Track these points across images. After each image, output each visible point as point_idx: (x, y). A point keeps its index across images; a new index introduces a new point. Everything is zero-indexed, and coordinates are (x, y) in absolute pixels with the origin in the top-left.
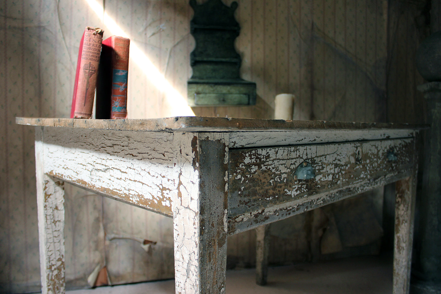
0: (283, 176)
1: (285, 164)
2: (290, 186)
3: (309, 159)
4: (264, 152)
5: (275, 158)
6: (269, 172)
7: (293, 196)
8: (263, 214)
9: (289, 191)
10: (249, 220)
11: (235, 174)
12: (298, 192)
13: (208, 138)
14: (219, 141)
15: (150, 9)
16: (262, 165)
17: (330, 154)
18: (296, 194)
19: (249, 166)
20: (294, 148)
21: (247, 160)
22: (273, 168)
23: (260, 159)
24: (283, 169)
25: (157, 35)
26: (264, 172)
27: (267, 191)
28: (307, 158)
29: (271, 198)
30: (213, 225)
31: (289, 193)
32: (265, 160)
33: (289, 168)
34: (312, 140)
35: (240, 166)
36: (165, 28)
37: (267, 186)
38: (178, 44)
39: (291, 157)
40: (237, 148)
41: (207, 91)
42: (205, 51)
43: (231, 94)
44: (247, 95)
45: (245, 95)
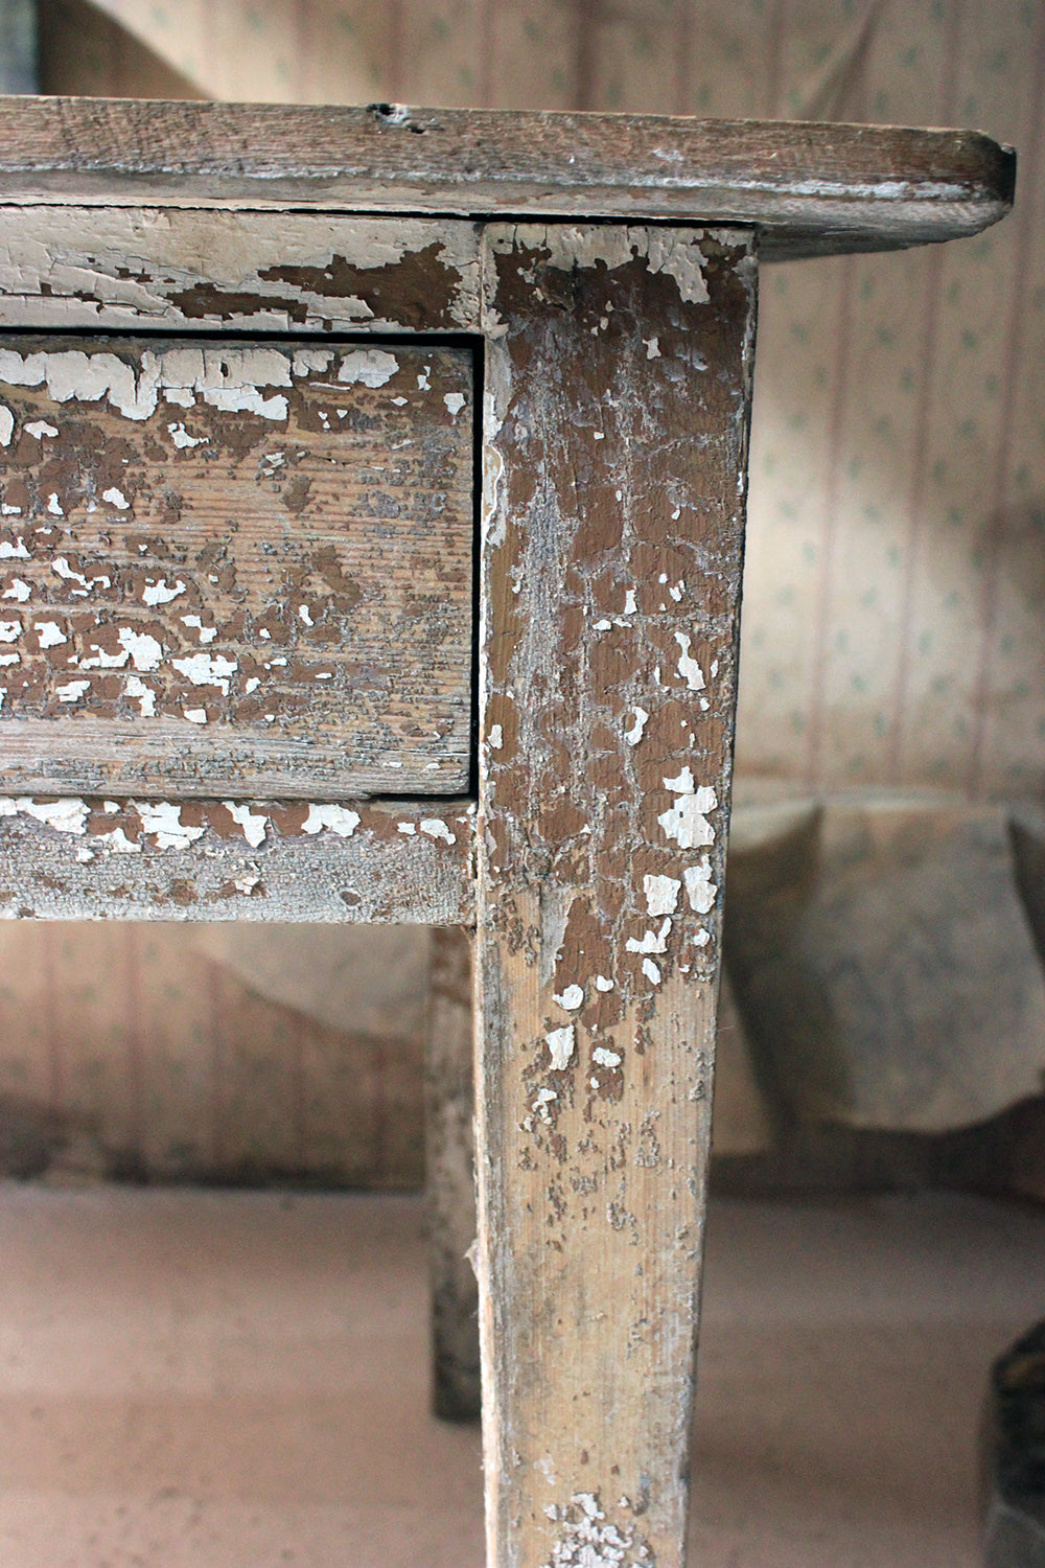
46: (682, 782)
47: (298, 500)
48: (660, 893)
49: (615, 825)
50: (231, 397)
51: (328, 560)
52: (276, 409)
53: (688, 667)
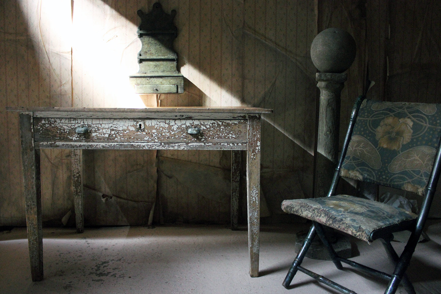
0: (66, 130)
1: (67, 125)
2: (71, 135)
3: (85, 125)
4: (53, 120)
5: (60, 122)
6: (57, 128)
7: (74, 140)
8: (55, 144)
9: (71, 137)
10: (47, 145)
11: (37, 126)
12: (78, 139)
13: (23, 113)
14: (28, 115)
16: (52, 125)
17: (105, 124)
18: (76, 139)
19: (44, 124)
20: (73, 119)
21: (43, 122)
22: (59, 126)
23: (51, 122)
24: (66, 127)
25: (112, 41)
26: (53, 127)
27: (56, 135)
28: (84, 124)
29: (58, 138)
30: (27, 143)
31: (71, 138)
32: (53, 122)
33: (70, 127)
34: (89, 116)
35: (40, 124)
36: (118, 35)
37: (56, 133)
38: (129, 46)
39: (71, 123)
40: (38, 118)
41: (144, 83)
42: (149, 52)
43: (163, 84)
44: (175, 85)
45: (174, 85)
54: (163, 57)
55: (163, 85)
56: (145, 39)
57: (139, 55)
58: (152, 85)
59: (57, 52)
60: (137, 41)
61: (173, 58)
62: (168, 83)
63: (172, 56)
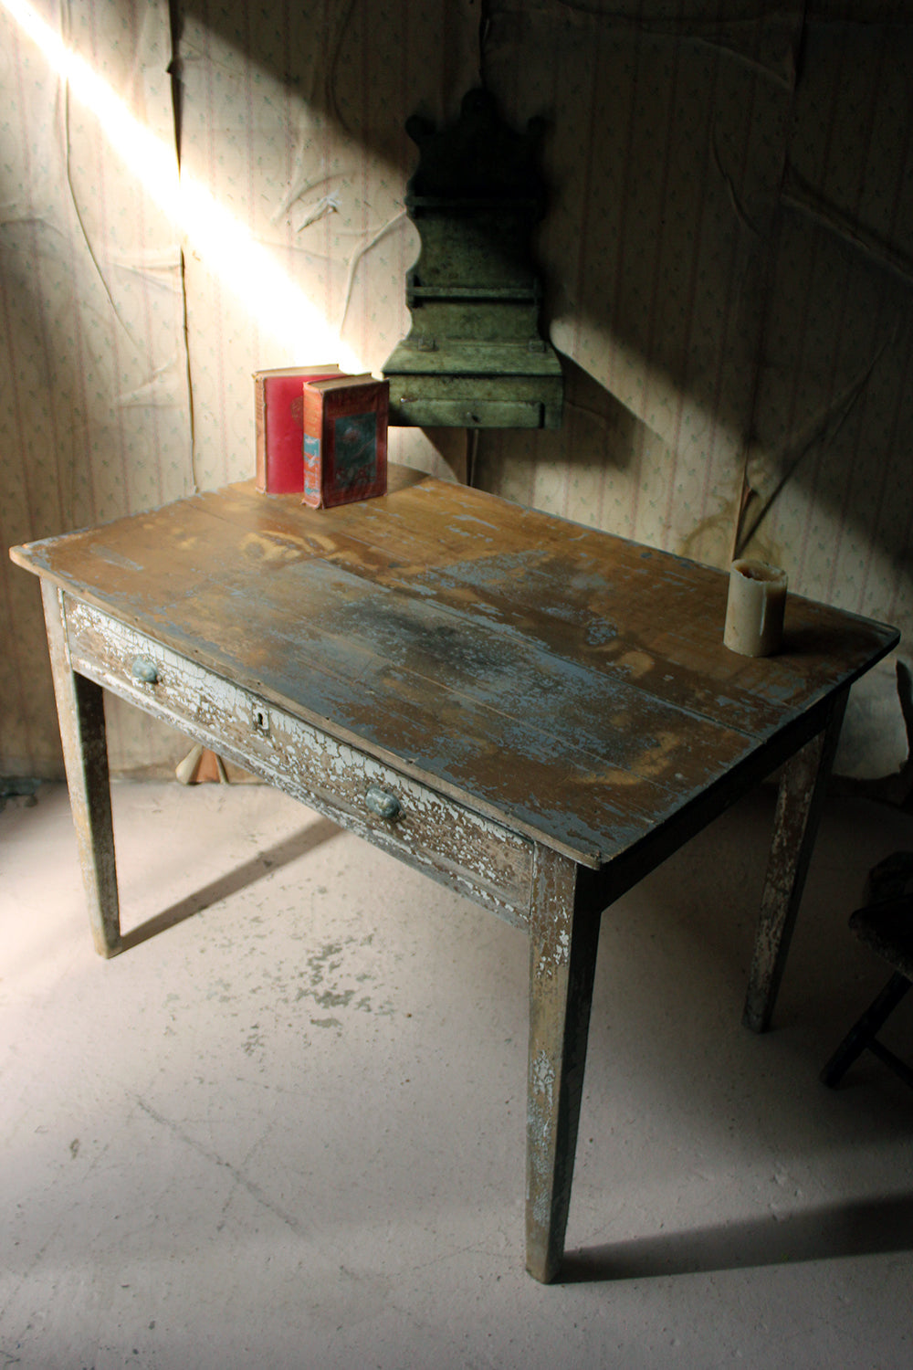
15: (299, 153)
25: (320, 225)
36: (339, 204)
38: (375, 244)
41: (433, 393)
42: (445, 267)
43: (495, 401)
44: (537, 405)
45: (533, 403)
46: (563, 932)
47: (506, 855)
48: (559, 949)
49: (552, 934)
50: (498, 835)
51: (510, 867)
52: (504, 840)
53: (564, 913)
54: (492, 293)
55: (497, 404)
56: (434, 222)
57: (412, 284)
58: (459, 399)
59: (134, 266)
60: (403, 227)
61: (527, 296)
62: (513, 396)
63: (525, 291)
